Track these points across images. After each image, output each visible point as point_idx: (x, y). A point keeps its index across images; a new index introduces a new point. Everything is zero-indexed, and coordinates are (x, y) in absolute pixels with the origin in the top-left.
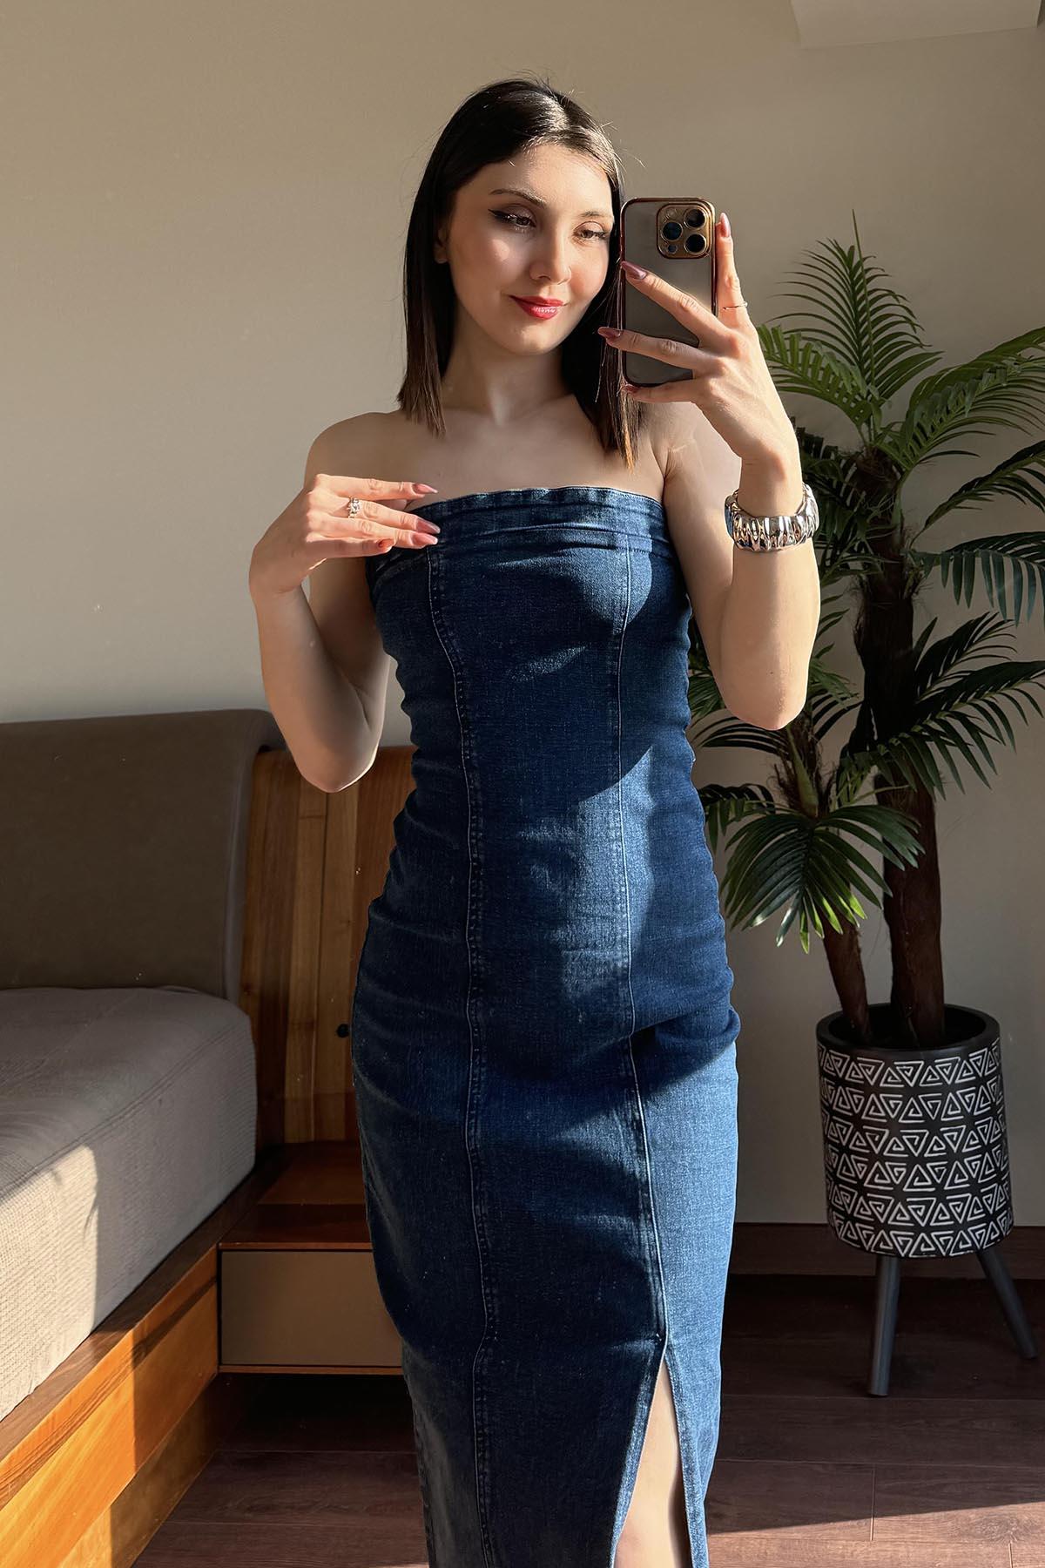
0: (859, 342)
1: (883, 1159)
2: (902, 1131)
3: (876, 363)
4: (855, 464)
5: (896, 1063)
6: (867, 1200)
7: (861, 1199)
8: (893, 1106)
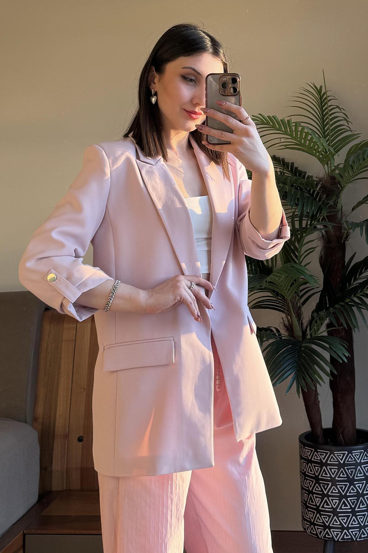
0: (324, 128)
1: (328, 496)
2: (337, 483)
3: (331, 138)
4: (321, 183)
5: (335, 452)
6: (321, 515)
7: (318, 515)
8: (333, 472)
